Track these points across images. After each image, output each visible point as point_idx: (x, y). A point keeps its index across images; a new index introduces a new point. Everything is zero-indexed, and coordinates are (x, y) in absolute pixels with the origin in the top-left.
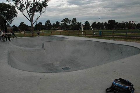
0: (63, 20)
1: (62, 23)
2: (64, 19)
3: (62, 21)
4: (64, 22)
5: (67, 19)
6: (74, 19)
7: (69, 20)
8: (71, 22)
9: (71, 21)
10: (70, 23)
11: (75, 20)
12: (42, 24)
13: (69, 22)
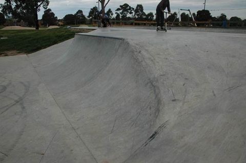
0: (119, 7)
1: (119, 12)
2: (121, 6)
3: (118, 9)
4: (121, 11)
5: (126, 5)
6: (138, 5)
7: (130, 8)
8: (133, 11)
9: (133, 9)
10: (131, 13)
11: (140, 7)
12: (82, 14)
13: (129, 11)
